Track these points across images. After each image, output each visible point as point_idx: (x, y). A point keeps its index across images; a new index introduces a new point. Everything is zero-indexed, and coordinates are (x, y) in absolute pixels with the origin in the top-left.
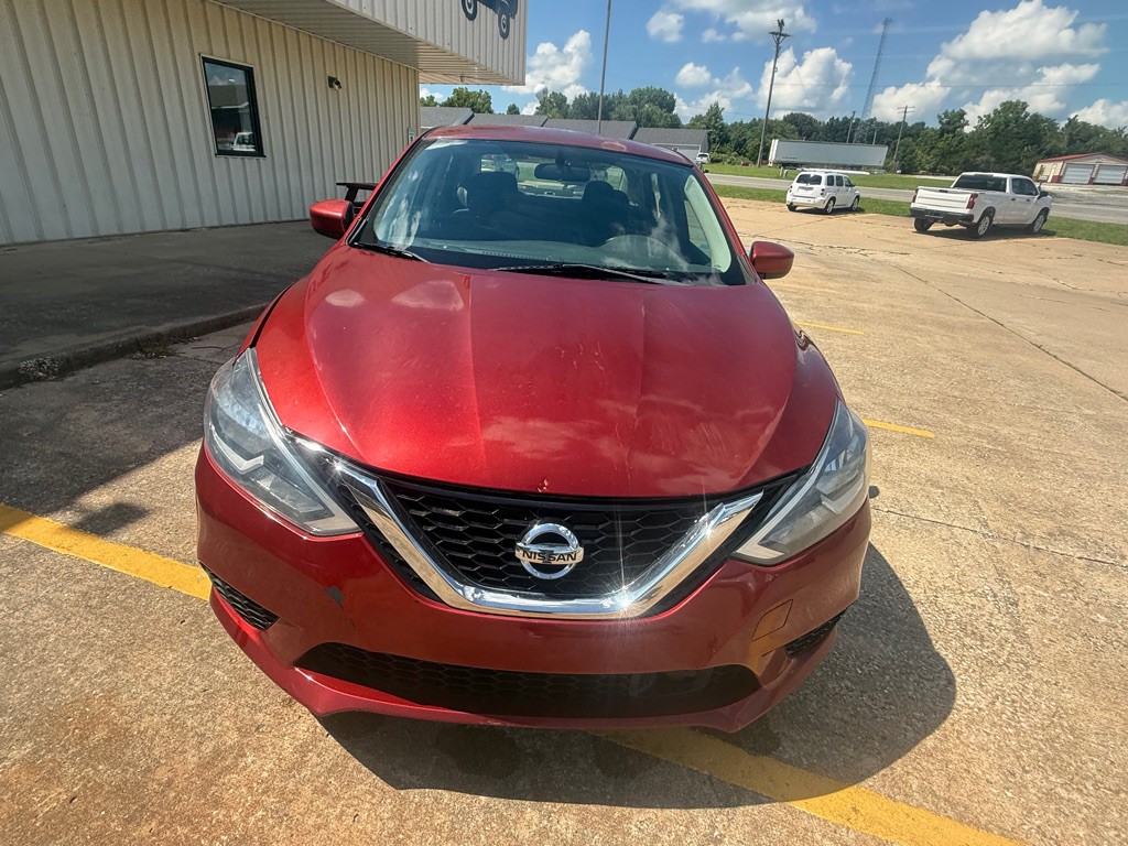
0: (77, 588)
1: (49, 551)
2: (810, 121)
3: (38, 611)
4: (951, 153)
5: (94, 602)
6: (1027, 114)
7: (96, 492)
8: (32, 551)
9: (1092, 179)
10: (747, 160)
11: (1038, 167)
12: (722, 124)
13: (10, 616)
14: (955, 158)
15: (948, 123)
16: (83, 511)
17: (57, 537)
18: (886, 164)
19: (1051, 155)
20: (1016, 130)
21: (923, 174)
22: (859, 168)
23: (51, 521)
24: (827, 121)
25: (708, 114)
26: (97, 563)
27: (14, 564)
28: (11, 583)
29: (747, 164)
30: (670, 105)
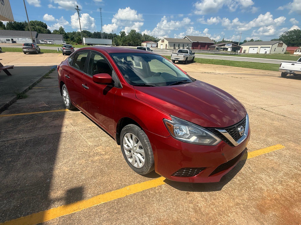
2: (89, 33)
4: (125, 41)
6: (136, 33)
9: (151, 46)
10: (76, 43)
11: (142, 44)
12: (65, 33)
14: (126, 42)
15: (122, 34)
18: (112, 44)
19: (143, 41)
20: (135, 36)
21: (121, 46)
22: (107, 45)
24: (93, 32)
25: (60, 30)
29: (77, 44)
30: (46, 27)
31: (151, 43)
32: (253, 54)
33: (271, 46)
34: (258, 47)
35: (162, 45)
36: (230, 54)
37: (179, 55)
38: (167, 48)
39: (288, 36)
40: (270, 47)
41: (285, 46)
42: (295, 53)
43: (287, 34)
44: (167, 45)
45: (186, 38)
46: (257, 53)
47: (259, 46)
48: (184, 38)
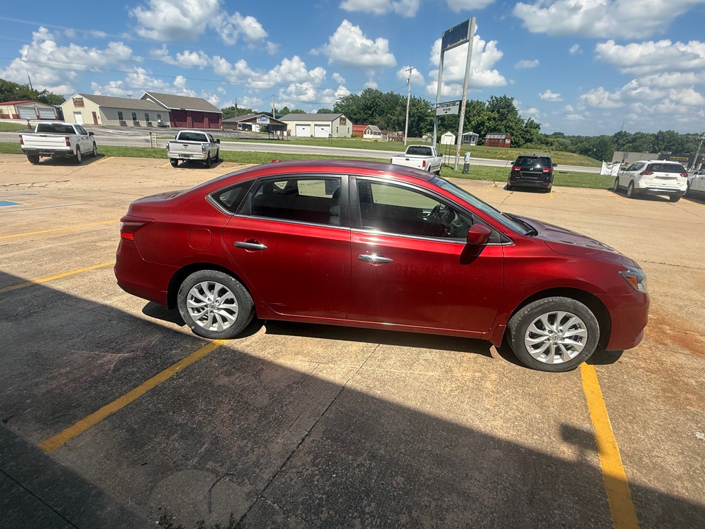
0: (629, 427)
1: (621, 450)
3: (651, 433)
5: (631, 418)
7: (562, 456)
8: (627, 457)
9: (38, 117)
13: (662, 440)
16: (582, 453)
17: (610, 452)
23: (601, 463)
26: (611, 428)
27: (640, 459)
28: (650, 451)
31: (32, 106)
32: (304, 137)
33: (330, 123)
34: (309, 125)
35: (79, 113)
36: (268, 138)
37: (189, 145)
38: (100, 122)
39: (347, 106)
40: (329, 125)
41: (349, 124)
42: (365, 136)
43: (343, 102)
44: (98, 114)
45: (148, 99)
46: (312, 136)
47: (312, 123)
48: (142, 99)
